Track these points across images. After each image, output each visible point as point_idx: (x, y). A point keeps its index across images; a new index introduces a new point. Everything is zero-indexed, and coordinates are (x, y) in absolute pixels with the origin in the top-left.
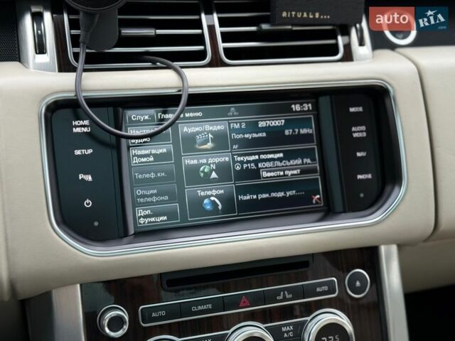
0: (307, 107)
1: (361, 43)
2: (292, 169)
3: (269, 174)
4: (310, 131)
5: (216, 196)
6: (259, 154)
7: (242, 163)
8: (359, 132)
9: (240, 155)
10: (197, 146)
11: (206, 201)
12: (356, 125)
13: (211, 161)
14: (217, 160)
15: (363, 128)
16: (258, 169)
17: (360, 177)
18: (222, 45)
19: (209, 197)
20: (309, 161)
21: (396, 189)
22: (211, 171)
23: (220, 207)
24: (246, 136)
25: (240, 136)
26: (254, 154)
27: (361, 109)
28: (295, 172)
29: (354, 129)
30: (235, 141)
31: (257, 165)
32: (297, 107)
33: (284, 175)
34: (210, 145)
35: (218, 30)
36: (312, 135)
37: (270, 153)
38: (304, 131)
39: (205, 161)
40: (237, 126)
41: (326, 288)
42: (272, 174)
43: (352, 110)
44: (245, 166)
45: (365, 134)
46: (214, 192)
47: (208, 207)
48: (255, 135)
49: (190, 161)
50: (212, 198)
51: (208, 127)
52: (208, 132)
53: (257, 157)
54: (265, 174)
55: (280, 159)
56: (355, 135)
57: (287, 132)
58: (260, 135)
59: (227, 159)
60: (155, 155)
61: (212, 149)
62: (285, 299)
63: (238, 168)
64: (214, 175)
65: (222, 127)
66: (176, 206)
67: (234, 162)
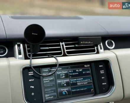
0: (88, 66)
1: (101, 49)
3: (79, 84)
4: (89, 72)
5: (66, 90)
6: (77, 79)
7: (72, 81)
8: (102, 72)
9: (72, 79)
10: (61, 77)
11: (63, 92)
13: (64, 81)
14: (66, 81)
16: (77, 83)
17: (103, 84)
18: (66, 51)
19: (64, 91)
20: (90, 80)
21: (113, 87)
23: (67, 93)
24: (73, 74)
25: (72, 74)
26: (75, 79)
27: (102, 66)
28: (86, 83)
29: (101, 71)
30: (70, 75)
31: (76, 82)
32: (86, 66)
33: (83, 84)
34: (64, 77)
35: (65, 47)
36: (90, 73)
37: (79, 78)
38: (88, 72)
39: (63, 81)
40: (71, 71)
42: (80, 84)
43: (100, 66)
44: (73, 82)
45: (104, 72)
46: (65, 89)
47: (64, 94)
48: (75, 74)
49: (59, 81)
50: (65, 91)
51: (63, 72)
52: (63, 73)
54: (78, 84)
55: (82, 80)
56: (101, 73)
57: (83, 73)
58: (77, 73)
59: (68, 80)
60: (50, 80)
61: (65, 78)
63: (71, 83)
64: (65, 85)
65: (67, 72)
66: (55, 94)
67: (70, 81)
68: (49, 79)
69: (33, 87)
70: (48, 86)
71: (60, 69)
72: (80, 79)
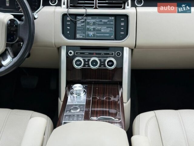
0: (113, 18)
1: (128, 6)
2: (108, 30)
4: (113, 23)
5: (92, 34)
7: (98, 28)
9: (98, 26)
11: (90, 34)
12: (122, 23)
13: (92, 27)
14: (93, 27)
15: (123, 23)
17: (121, 33)
18: (97, 5)
20: (112, 29)
22: (91, 29)
23: (92, 36)
25: (98, 23)
27: (124, 19)
30: (97, 24)
31: (101, 29)
32: (110, 18)
33: (106, 31)
34: (92, 24)
35: (97, 2)
38: (111, 23)
40: (98, 21)
41: (111, 54)
42: (104, 31)
43: (122, 19)
47: (90, 36)
49: (88, 27)
51: (92, 21)
53: (101, 27)
54: (102, 31)
55: (106, 28)
56: (121, 24)
57: (108, 23)
58: (102, 23)
62: (103, 55)
64: (92, 30)
65: (95, 21)
66: (84, 35)
67: (96, 28)
68: (81, 24)
69: (69, 28)
70: (79, 29)
71: (91, 18)
72: (104, 27)
